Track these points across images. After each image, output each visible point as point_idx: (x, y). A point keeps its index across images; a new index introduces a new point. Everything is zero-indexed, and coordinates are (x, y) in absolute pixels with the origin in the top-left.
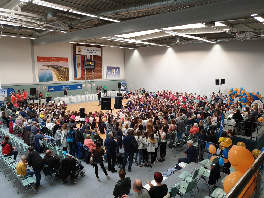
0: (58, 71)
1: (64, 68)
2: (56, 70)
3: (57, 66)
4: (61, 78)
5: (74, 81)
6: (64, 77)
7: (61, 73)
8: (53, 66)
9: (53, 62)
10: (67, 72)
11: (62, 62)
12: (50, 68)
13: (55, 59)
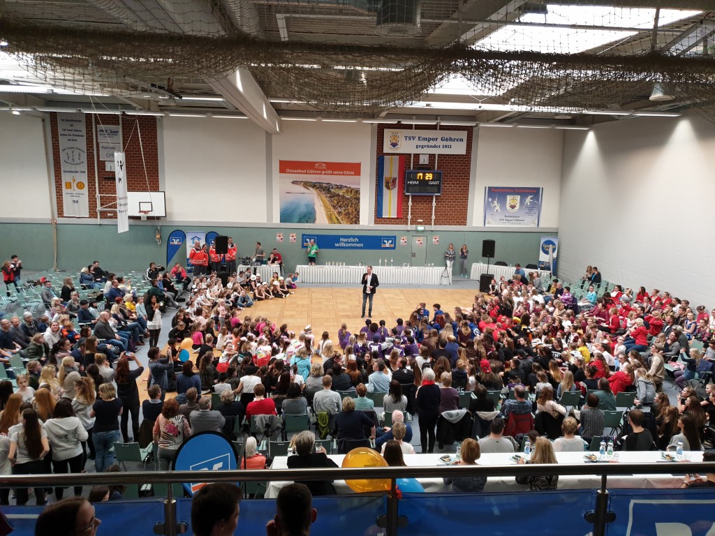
0: (330, 197)
1: (347, 191)
2: (324, 195)
3: (328, 184)
4: (337, 215)
5: (372, 226)
6: (345, 215)
7: (338, 203)
8: (318, 185)
9: (318, 174)
10: (354, 202)
11: (343, 174)
12: (310, 188)
13: (325, 168)
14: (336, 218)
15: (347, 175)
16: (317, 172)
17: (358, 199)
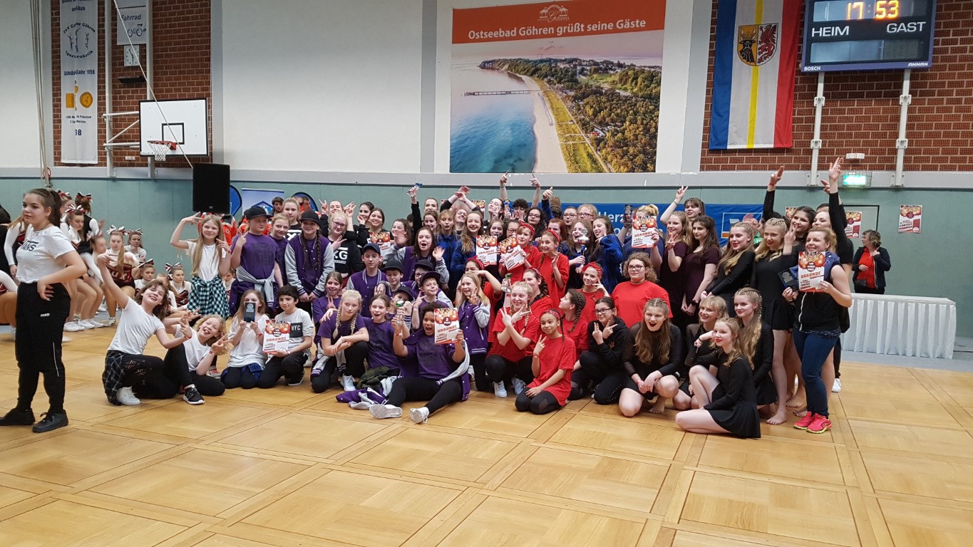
0: (575, 98)
1: (623, 80)
2: (558, 97)
3: (570, 61)
4: (592, 149)
5: (694, 174)
6: (617, 145)
7: (595, 115)
8: (544, 68)
9: (548, 36)
10: (642, 106)
11: (615, 31)
12: (524, 77)
13: (565, 17)
14: (590, 156)
15: (624, 30)
16: (545, 31)
17: (655, 99)
